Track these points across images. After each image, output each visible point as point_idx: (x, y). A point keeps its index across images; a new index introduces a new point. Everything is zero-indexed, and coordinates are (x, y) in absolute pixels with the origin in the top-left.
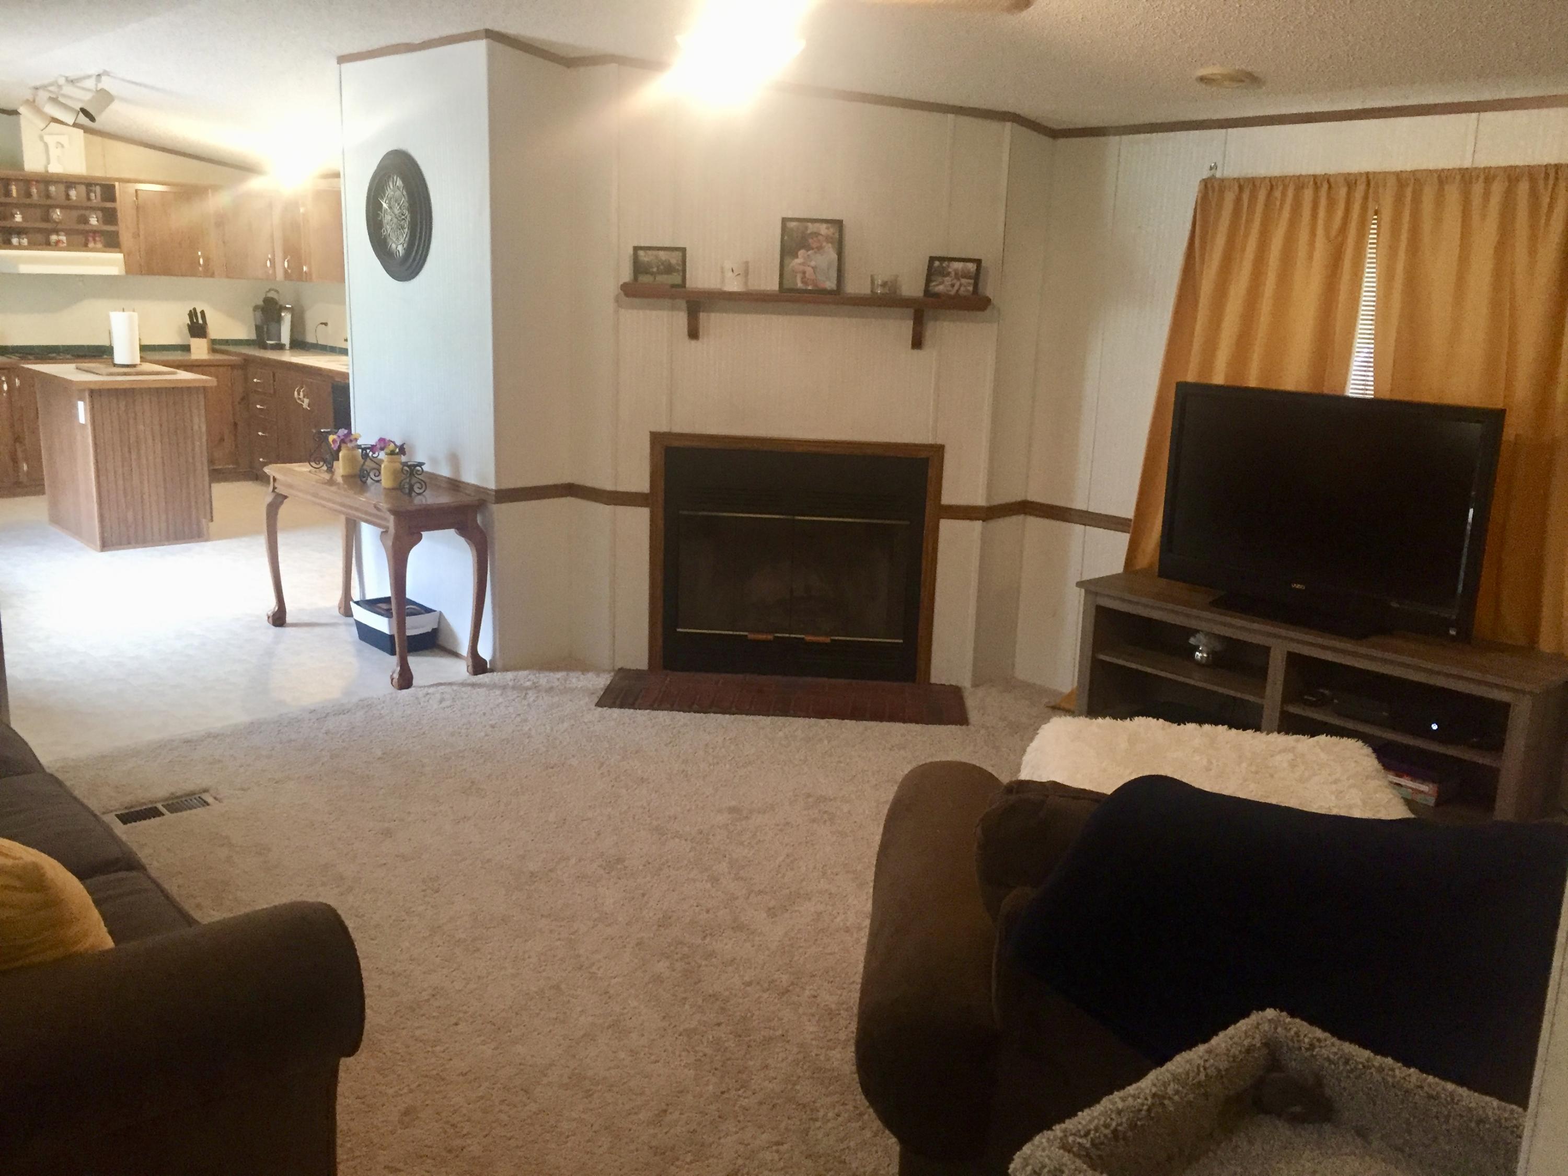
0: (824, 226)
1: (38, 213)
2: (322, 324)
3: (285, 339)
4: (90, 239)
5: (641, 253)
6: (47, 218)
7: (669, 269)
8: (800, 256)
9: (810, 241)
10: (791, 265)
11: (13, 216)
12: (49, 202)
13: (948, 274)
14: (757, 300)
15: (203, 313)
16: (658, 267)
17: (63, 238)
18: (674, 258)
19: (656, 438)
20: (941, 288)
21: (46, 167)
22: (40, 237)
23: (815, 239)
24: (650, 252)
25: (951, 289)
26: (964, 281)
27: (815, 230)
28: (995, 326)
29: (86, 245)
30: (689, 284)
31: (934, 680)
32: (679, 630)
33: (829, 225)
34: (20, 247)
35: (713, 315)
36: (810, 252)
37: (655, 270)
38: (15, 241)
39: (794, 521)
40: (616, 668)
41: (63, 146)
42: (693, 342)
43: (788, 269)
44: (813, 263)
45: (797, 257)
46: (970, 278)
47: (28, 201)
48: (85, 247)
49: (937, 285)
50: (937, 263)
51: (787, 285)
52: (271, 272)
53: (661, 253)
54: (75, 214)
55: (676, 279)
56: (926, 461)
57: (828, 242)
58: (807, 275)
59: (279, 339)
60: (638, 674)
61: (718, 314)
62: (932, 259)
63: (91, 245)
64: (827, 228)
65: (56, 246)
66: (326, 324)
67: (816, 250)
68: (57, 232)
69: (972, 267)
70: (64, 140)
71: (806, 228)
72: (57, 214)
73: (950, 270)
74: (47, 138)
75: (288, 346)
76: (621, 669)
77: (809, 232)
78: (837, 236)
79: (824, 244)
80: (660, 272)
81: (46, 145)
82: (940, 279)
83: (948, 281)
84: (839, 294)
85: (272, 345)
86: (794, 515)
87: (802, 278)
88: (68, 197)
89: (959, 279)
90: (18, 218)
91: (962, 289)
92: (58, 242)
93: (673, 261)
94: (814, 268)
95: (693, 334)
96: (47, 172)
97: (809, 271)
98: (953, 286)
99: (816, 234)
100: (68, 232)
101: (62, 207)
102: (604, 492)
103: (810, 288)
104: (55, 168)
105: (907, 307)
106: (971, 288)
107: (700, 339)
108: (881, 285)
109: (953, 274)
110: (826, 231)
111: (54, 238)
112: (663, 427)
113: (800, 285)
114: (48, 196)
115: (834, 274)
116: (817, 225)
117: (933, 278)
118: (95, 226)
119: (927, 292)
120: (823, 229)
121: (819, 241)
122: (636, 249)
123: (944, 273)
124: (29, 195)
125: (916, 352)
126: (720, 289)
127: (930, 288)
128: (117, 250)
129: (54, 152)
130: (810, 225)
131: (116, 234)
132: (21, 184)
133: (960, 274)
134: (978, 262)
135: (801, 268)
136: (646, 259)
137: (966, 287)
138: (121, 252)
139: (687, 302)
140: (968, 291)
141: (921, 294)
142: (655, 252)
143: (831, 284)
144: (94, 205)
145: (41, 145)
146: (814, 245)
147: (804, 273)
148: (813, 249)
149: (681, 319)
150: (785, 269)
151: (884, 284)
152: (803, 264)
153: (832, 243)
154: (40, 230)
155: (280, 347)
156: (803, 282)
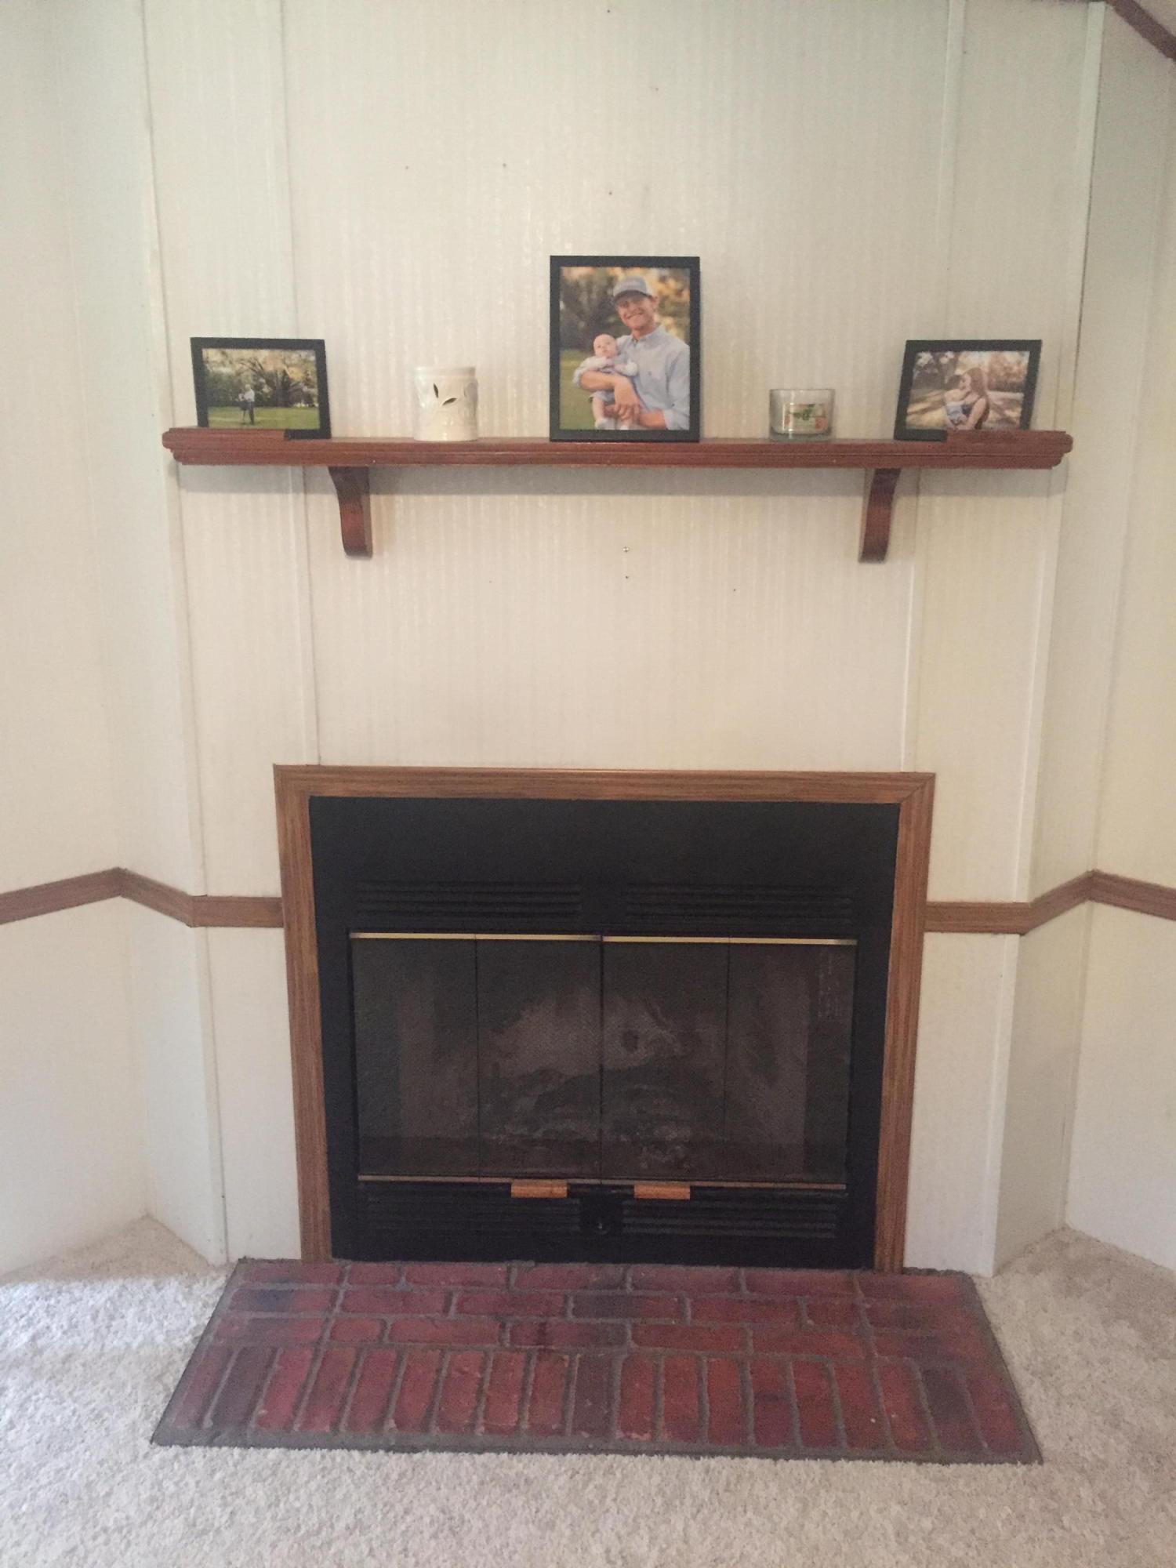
0: (654, 273)
5: (212, 355)
7: (282, 393)
8: (598, 351)
9: (622, 311)
10: (577, 372)
13: (955, 381)
14: (497, 461)
16: (257, 388)
18: (296, 366)
19: (286, 778)
20: (935, 418)
23: (632, 307)
24: (234, 354)
25: (963, 417)
26: (995, 396)
27: (634, 285)
28: (1057, 500)
30: (341, 429)
31: (909, 1263)
32: (361, 1178)
33: (665, 272)
35: (399, 500)
36: (622, 340)
37: (250, 395)
39: (602, 944)
40: (234, 1259)
42: (359, 564)
43: (568, 384)
44: (630, 368)
45: (591, 351)
46: (1012, 388)
49: (925, 411)
50: (925, 358)
51: (567, 423)
53: (263, 355)
55: (302, 416)
56: (894, 810)
57: (664, 314)
58: (617, 394)
60: (280, 1267)
61: (412, 499)
62: (913, 348)
64: (663, 280)
67: (635, 333)
69: (1016, 361)
71: (611, 281)
73: (959, 372)
76: (243, 1261)
77: (617, 289)
78: (686, 295)
79: (656, 318)
80: (261, 402)
82: (934, 396)
83: (954, 398)
84: (698, 441)
86: (603, 933)
87: (606, 404)
89: (982, 394)
91: (992, 415)
93: (296, 374)
94: (633, 379)
95: (357, 543)
97: (621, 384)
98: (967, 410)
99: (637, 295)
102: (182, 896)
103: (624, 427)
105: (851, 464)
106: (1014, 414)
107: (375, 556)
108: (796, 415)
109: (968, 380)
110: (660, 286)
112: (303, 757)
113: (600, 422)
115: (681, 389)
116: (637, 272)
117: (915, 392)
119: (902, 429)
120: (650, 281)
121: (642, 312)
122: (199, 345)
123: (942, 380)
125: (872, 569)
126: (412, 438)
127: (909, 419)
130: (618, 271)
133: (986, 379)
134: (1032, 347)
135: (603, 379)
136: (226, 370)
137: (1003, 406)
139: (333, 471)
140: (1008, 420)
141: (889, 434)
142: (247, 354)
143: (675, 418)
146: (632, 323)
147: (610, 390)
148: (628, 332)
149: (327, 507)
150: (563, 382)
151: (805, 412)
152: (606, 369)
153: (673, 315)
156: (608, 414)
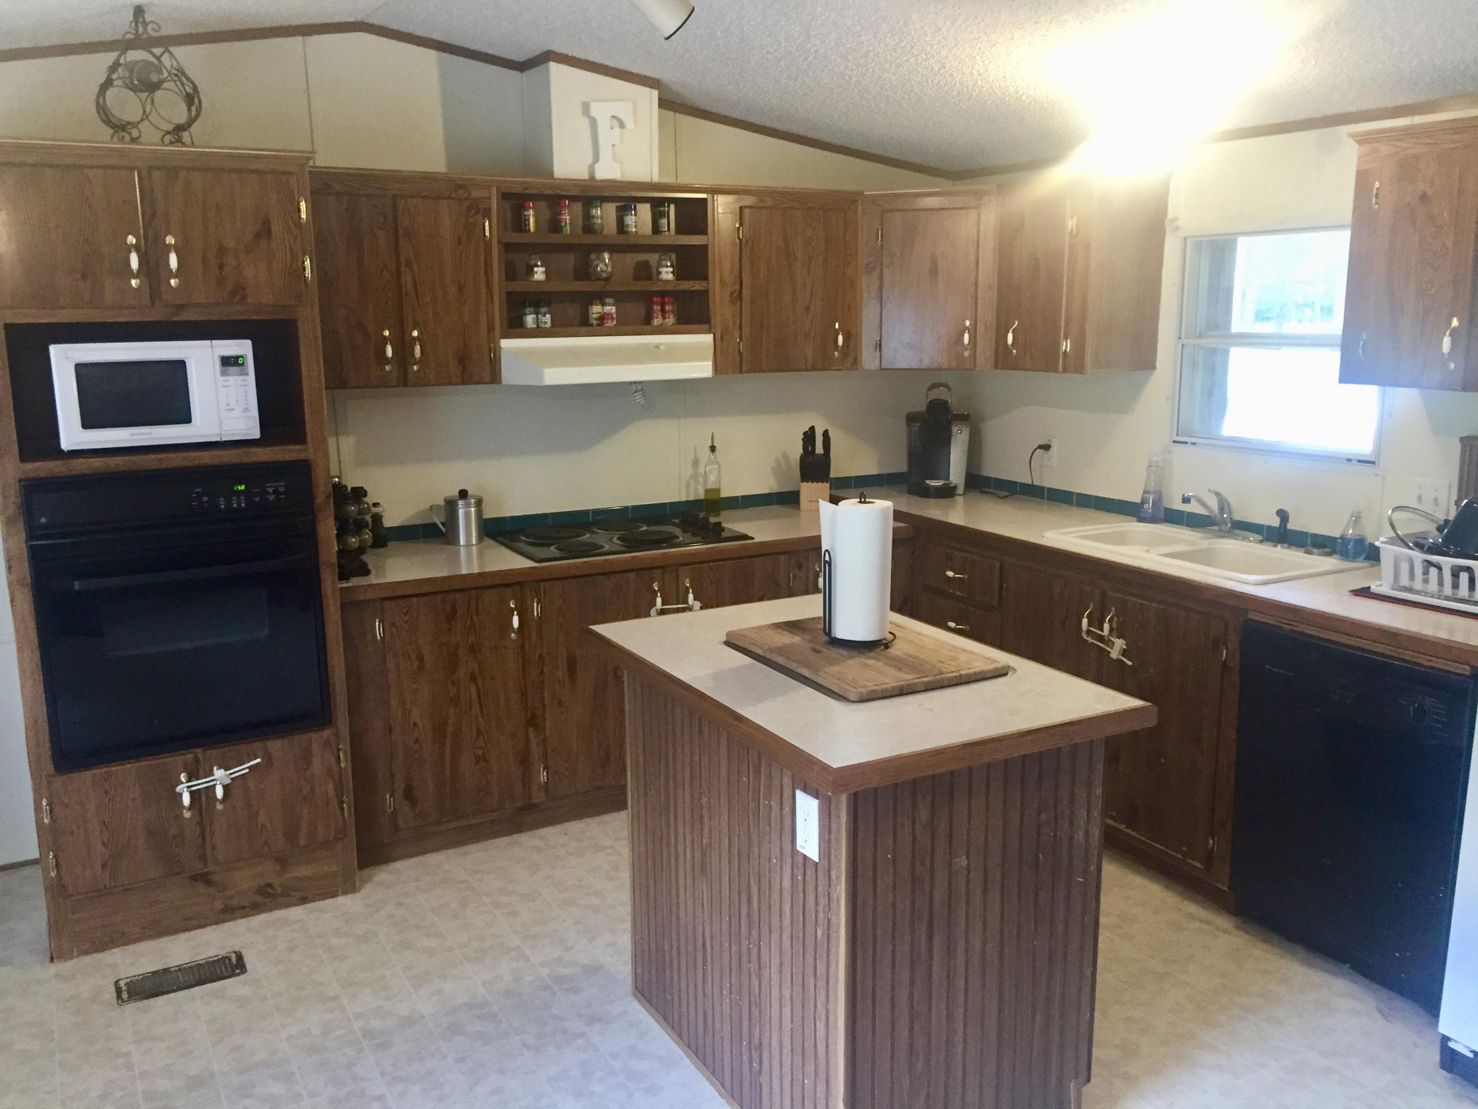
1: (569, 260)
2: (1040, 447)
3: (957, 473)
4: (657, 308)
6: (584, 272)
11: (530, 271)
12: (589, 239)
15: (826, 434)
17: (611, 309)
21: (592, 168)
22: (572, 310)
29: (648, 320)
34: (538, 332)
38: (530, 320)
41: (622, 125)
47: (555, 238)
48: (644, 325)
52: (966, 354)
54: (632, 259)
59: (948, 479)
63: (656, 322)
65: (600, 327)
66: (1046, 447)
68: (600, 297)
70: (623, 110)
72: (605, 263)
74: (596, 110)
75: (961, 490)
81: (593, 123)
85: (937, 488)
88: (621, 227)
90: (539, 273)
92: (602, 318)
96: (592, 178)
100: (620, 298)
101: (612, 249)
104: (607, 171)
111: (596, 310)
114: (589, 227)
118: (668, 281)
124: (555, 226)
128: (706, 326)
129: (608, 135)
131: (704, 295)
132: (543, 205)
138: (709, 332)
144: (666, 242)
145: (586, 122)
154: (572, 296)
155: (947, 492)
